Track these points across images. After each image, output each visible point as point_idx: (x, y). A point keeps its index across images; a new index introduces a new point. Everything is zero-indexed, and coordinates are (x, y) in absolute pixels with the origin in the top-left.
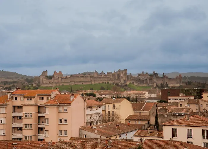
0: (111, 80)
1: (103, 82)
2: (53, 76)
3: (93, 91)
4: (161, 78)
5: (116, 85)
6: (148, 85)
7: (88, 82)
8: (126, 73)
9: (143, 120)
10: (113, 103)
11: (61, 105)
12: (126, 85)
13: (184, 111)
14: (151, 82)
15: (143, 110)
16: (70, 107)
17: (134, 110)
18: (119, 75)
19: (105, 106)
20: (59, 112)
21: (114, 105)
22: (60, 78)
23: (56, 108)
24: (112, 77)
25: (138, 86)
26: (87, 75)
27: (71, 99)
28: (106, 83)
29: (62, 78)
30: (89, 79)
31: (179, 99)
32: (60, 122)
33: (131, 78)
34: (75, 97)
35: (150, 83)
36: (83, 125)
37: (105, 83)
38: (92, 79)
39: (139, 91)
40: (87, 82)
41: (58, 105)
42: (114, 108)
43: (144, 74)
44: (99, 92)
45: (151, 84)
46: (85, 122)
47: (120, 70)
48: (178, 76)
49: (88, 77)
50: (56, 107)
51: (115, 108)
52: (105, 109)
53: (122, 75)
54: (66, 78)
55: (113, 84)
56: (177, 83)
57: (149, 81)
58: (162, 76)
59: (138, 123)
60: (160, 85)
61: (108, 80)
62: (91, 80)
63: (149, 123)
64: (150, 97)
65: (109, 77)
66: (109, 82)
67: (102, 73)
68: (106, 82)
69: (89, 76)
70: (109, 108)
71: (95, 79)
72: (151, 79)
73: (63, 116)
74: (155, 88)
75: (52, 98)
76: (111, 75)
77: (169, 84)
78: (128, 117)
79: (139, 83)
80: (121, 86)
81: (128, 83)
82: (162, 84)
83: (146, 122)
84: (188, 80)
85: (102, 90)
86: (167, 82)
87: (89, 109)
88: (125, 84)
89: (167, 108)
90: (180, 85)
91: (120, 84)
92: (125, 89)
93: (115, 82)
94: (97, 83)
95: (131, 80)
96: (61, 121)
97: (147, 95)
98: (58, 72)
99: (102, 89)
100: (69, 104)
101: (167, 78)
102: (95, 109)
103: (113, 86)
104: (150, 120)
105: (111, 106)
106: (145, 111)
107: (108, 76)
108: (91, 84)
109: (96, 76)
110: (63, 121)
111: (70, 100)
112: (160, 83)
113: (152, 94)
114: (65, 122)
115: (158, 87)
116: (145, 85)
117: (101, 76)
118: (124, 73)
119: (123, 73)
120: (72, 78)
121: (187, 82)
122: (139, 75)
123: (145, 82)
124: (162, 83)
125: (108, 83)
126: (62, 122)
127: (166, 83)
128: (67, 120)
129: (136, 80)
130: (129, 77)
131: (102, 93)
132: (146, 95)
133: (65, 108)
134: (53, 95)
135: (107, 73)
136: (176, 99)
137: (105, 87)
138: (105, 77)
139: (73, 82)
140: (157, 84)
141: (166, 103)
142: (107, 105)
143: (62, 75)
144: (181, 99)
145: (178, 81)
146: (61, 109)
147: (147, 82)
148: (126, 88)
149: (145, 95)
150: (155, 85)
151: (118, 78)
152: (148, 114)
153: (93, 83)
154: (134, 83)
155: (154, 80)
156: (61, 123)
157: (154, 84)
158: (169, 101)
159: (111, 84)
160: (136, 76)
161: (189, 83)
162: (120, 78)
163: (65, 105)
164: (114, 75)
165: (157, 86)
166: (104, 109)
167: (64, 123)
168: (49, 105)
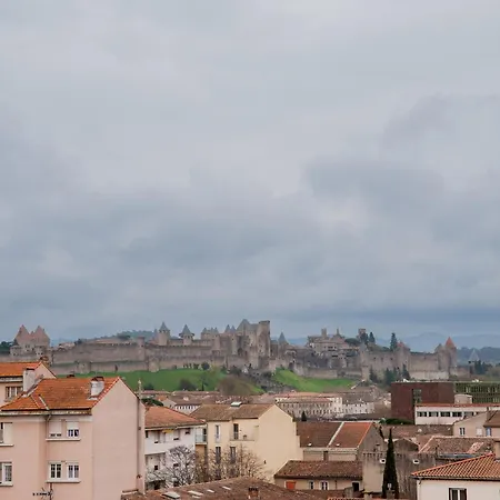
0: (215, 356)
1: (189, 362)
2: (16, 342)
3: (154, 392)
4: (386, 349)
5: (231, 372)
6: (343, 374)
7: (137, 362)
8: (266, 334)
9: (336, 479)
10: (233, 419)
11: (56, 413)
12: (268, 375)
13: (475, 446)
14: (350, 365)
15: (334, 445)
16: (90, 419)
17: (303, 444)
18: (242, 340)
19: (205, 431)
20: (50, 440)
21: (236, 426)
22: (38, 351)
23: (38, 426)
24: (217, 347)
25: (306, 378)
26: (133, 340)
27: (94, 392)
28: (200, 367)
29: (45, 350)
30: (140, 353)
31: (454, 414)
32: (53, 476)
33: (283, 351)
34: (107, 386)
35: (347, 369)
36: (134, 487)
37: (196, 366)
38: (149, 352)
39: (313, 394)
40: (131, 362)
41: (46, 413)
42: (236, 438)
43: (327, 338)
44: (173, 398)
45: (353, 370)
46: (139, 476)
47: (244, 324)
48: (444, 344)
49: (135, 345)
50: (37, 420)
51: (240, 437)
52: (205, 440)
53: (253, 340)
54: (62, 350)
55: (224, 369)
56: (440, 368)
57: (344, 362)
58: (388, 346)
59: (318, 486)
60: (381, 376)
61: (207, 357)
62: (147, 358)
63: (356, 487)
64: (349, 413)
65: (208, 348)
66: (209, 363)
67: (186, 333)
68: (199, 362)
69: (140, 343)
70: (220, 436)
71: (162, 354)
72: (350, 355)
73: (65, 453)
74: (366, 384)
75: (25, 390)
76: (217, 339)
77: (413, 371)
78: (284, 469)
79: (310, 369)
80: (252, 377)
81: (272, 367)
82: (388, 373)
83: (350, 485)
84: (475, 358)
85: (186, 392)
86: (404, 366)
87: (152, 438)
88: (266, 370)
89: (414, 440)
90: (450, 376)
91: (245, 371)
92: (263, 387)
93: (231, 364)
94: (166, 365)
95: (283, 357)
96: (56, 470)
97: (340, 405)
98: (31, 329)
99: (186, 386)
100: (87, 412)
101: (407, 350)
102: (170, 437)
103: (222, 376)
104: (361, 479)
105: (226, 428)
106: (341, 449)
107: (203, 344)
108: (145, 369)
109: (165, 344)
110: (65, 470)
111: (89, 395)
112: (381, 366)
113: (356, 403)
114: (71, 476)
115: (377, 382)
116: (332, 375)
117: (180, 345)
118: (259, 333)
119: (255, 332)
120: (81, 348)
121: (473, 364)
122: (312, 339)
123: (330, 364)
124: (391, 369)
125: (205, 366)
126: (59, 475)
127: (401, 368)
128: (77, 469)
129: (303, 359)
130: (277, 349)
131: (186, 399)
132: (337, 406)
133: (72, 426)
134: (28, 381)
135: (203, 334)
136: (442, 415)
137: (193, 380)
138: (196, 347)
139: (83, 362)
140: (371, 371)
141: (410, 427)
142: (211, 427)
143: (48, 340)
144: (459, 414)
145: (444, 361)
146: (56, 428)
147: (337, 365)
148: (267, 385)
149: (334, 405)
150: (366, 375)
151: (240, 350)
152: (353, 458)
153: (154, 367)
154: (295, 368)
155: (364, 358)
156: (56, 479)
157: (360, 370)
158: (419, 420)
159: (214, 373)
160: (302, 345)
161: (479, 368)
162: (247, 349)
163: (73, 412)
164: (224, 340)
165: (373, 377)
166: (200, 441)
167: (65, 477)
168: (13, 413)
